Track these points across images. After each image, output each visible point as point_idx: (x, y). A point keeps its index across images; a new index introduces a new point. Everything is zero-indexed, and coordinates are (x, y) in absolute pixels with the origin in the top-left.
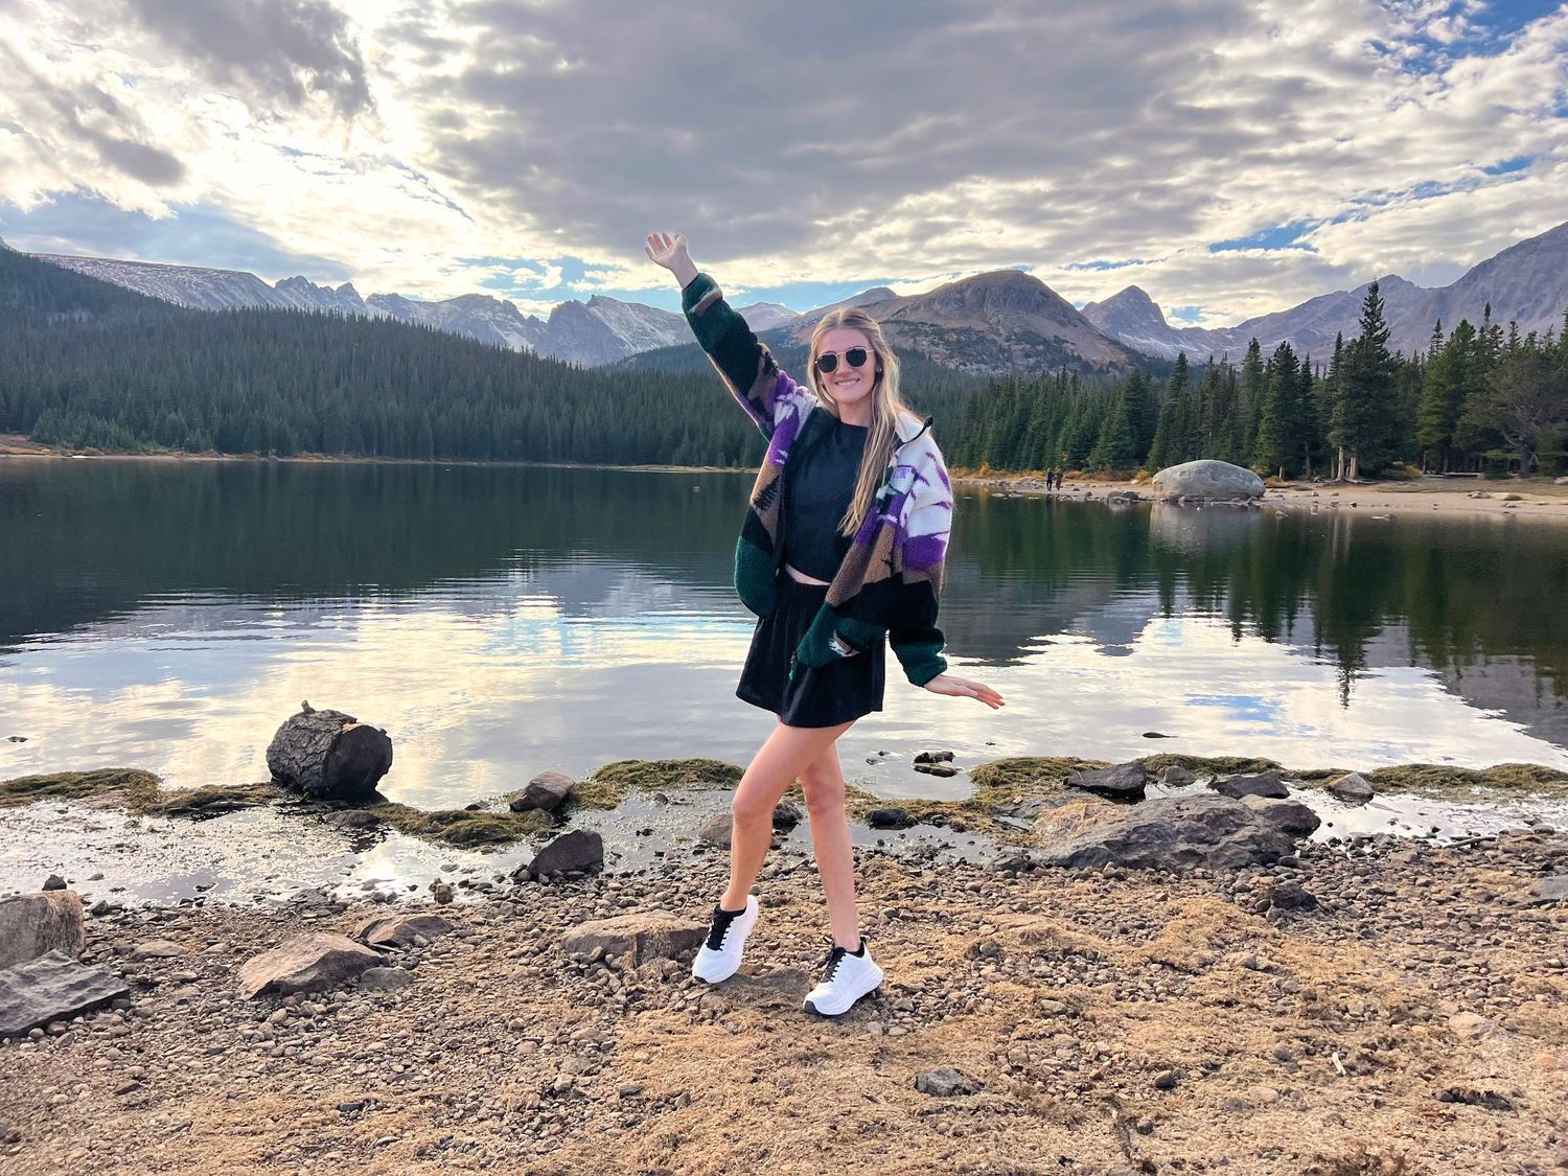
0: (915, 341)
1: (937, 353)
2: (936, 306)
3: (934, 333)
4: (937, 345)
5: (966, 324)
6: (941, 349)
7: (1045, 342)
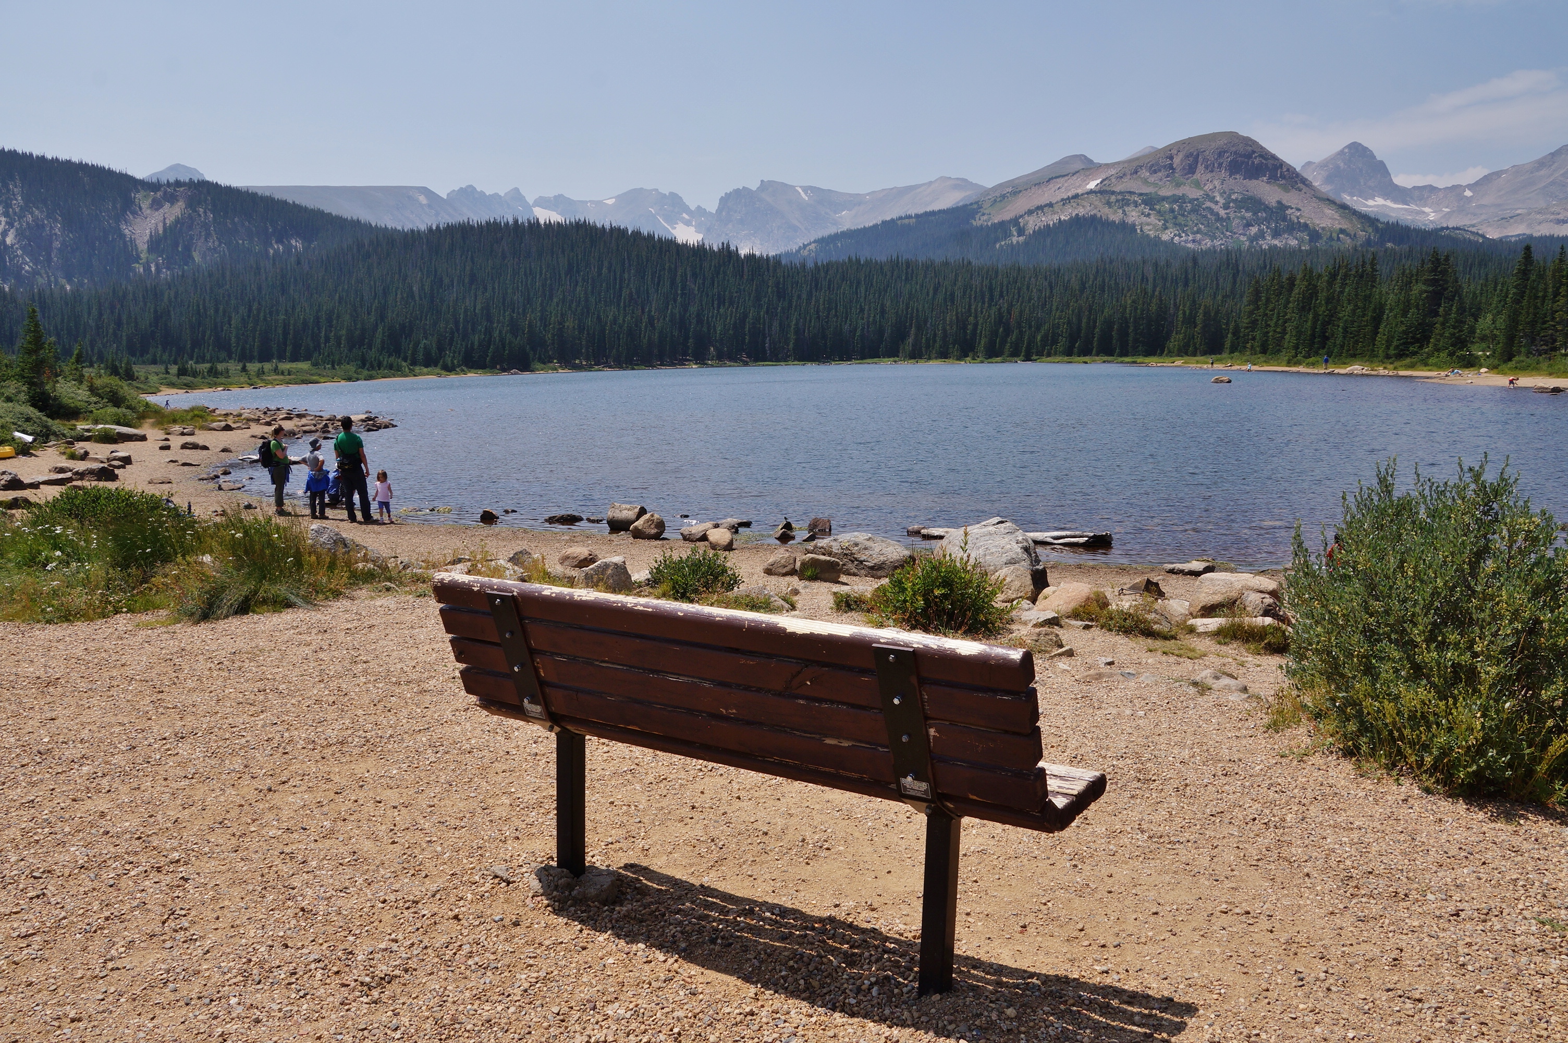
0: (1124, 211)
1: (1148, 224)
2: (1145, 173)
3: (1145, 202)
4: (1148, 215)
5: (1179, 192)
6: (1153, 219)
7: (1267, 208)
